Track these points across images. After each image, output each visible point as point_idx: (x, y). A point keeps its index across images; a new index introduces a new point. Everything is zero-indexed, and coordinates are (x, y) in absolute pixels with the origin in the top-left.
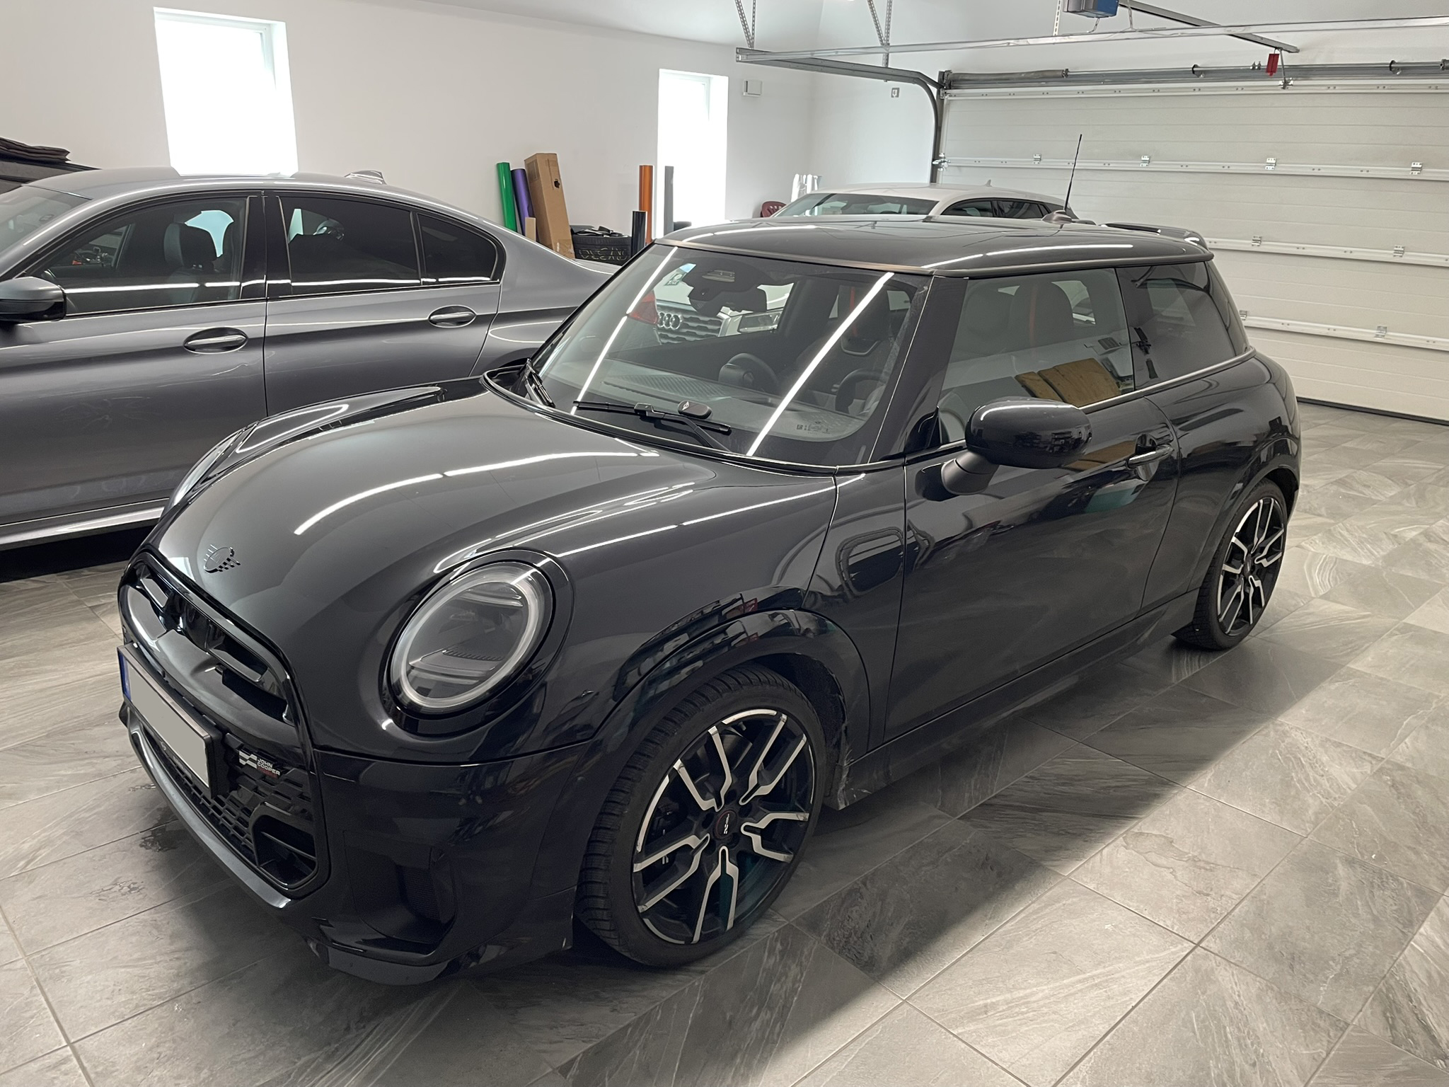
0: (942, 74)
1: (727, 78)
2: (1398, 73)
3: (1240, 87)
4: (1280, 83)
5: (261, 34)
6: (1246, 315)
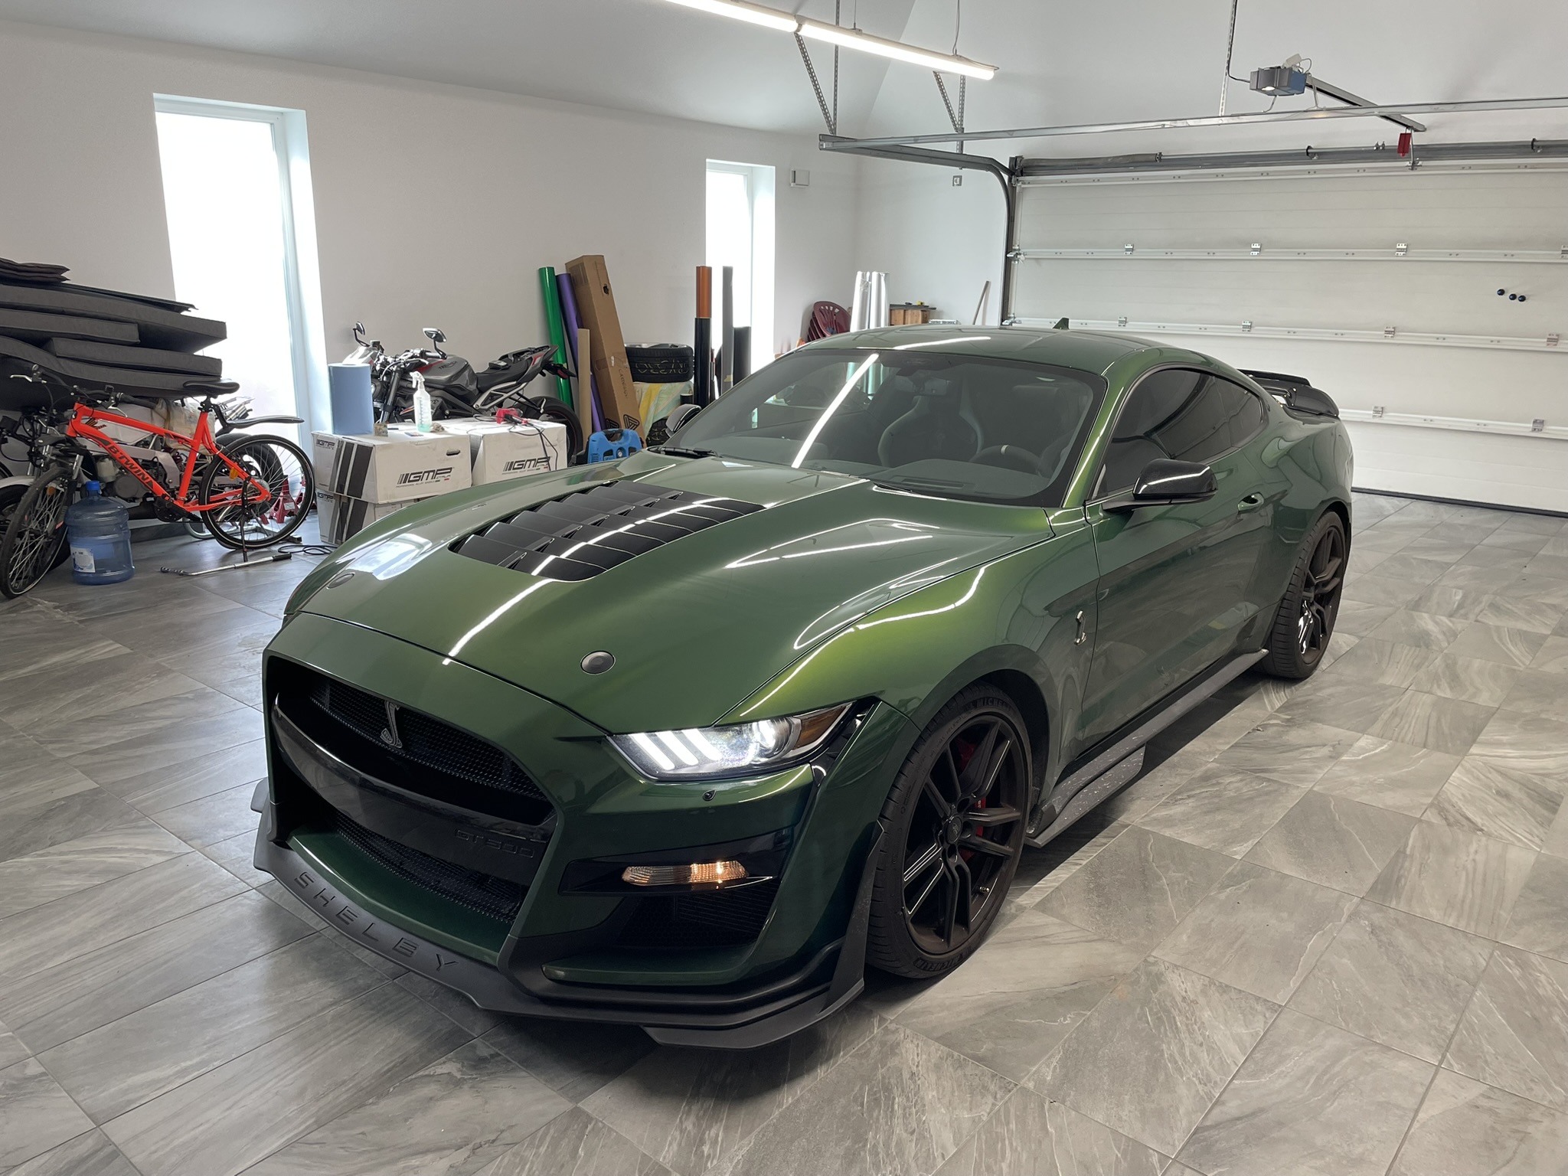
0: (1014, 160)
1: (774, 167)
2: (1539, 151)
3: (1361, 168)
4: (1408, 163)
5: (271, 124)
6: (1380, 411)
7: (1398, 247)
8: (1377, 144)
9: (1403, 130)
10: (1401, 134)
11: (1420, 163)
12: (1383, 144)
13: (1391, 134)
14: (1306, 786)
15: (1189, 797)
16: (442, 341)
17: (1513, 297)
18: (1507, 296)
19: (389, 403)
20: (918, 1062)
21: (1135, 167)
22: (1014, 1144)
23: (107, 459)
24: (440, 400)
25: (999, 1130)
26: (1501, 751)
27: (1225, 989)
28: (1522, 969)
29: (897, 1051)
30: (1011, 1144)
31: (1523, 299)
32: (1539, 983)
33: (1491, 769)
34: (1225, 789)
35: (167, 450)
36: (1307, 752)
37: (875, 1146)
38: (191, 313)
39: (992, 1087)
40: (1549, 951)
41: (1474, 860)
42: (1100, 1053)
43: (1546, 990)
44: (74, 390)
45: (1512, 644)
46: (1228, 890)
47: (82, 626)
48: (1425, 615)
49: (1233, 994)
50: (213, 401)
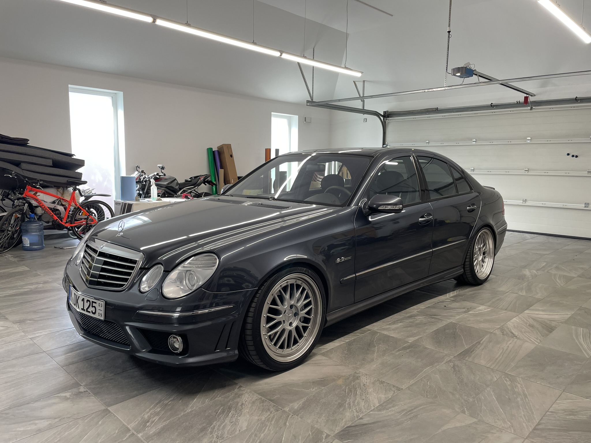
0: (385, 112)
1: (298, 116)
2: (579, 101)
3: (512, 110)
4: (529, 108)
5: (112, 97)
6: (525, 201)
7: (527, 139)
8: (517, 101)
9: (525, 95)
10: (525, 97)
11: (534, 107)
12: (519, 101)
13: (521, 97)
14: (449, 321)
15: (400, 322)
16: (164, 169)
17: (573, 156)
18: (570, 156)
19: (145, 192)
20: (247, 400)
21: (428, 113)
22: (270, 428)
23: (39, 207)
24: (164, 191)
25: (266, 423)
26: (537, 312)
27: (382, 382)
28: (511, 382)
29: (240, 397)
30: (269, 428)
31: (577, 157)
32: (517, 387)
33: (530, 318)
34: (416, 320)
35: (63, 205)
36: (456, 310)
37: (215, 426)
38: (74, 157)
39: (272, 409)
40: (526, 377)
41: (508, 346)
42: (321, 400)
43: (519, 390)
44: (26, 181)
45: (559, 280)
46: (400, 352)
47: (18, 262)
48: (527, 270)
49: (385, 384)
50: (77, 187)
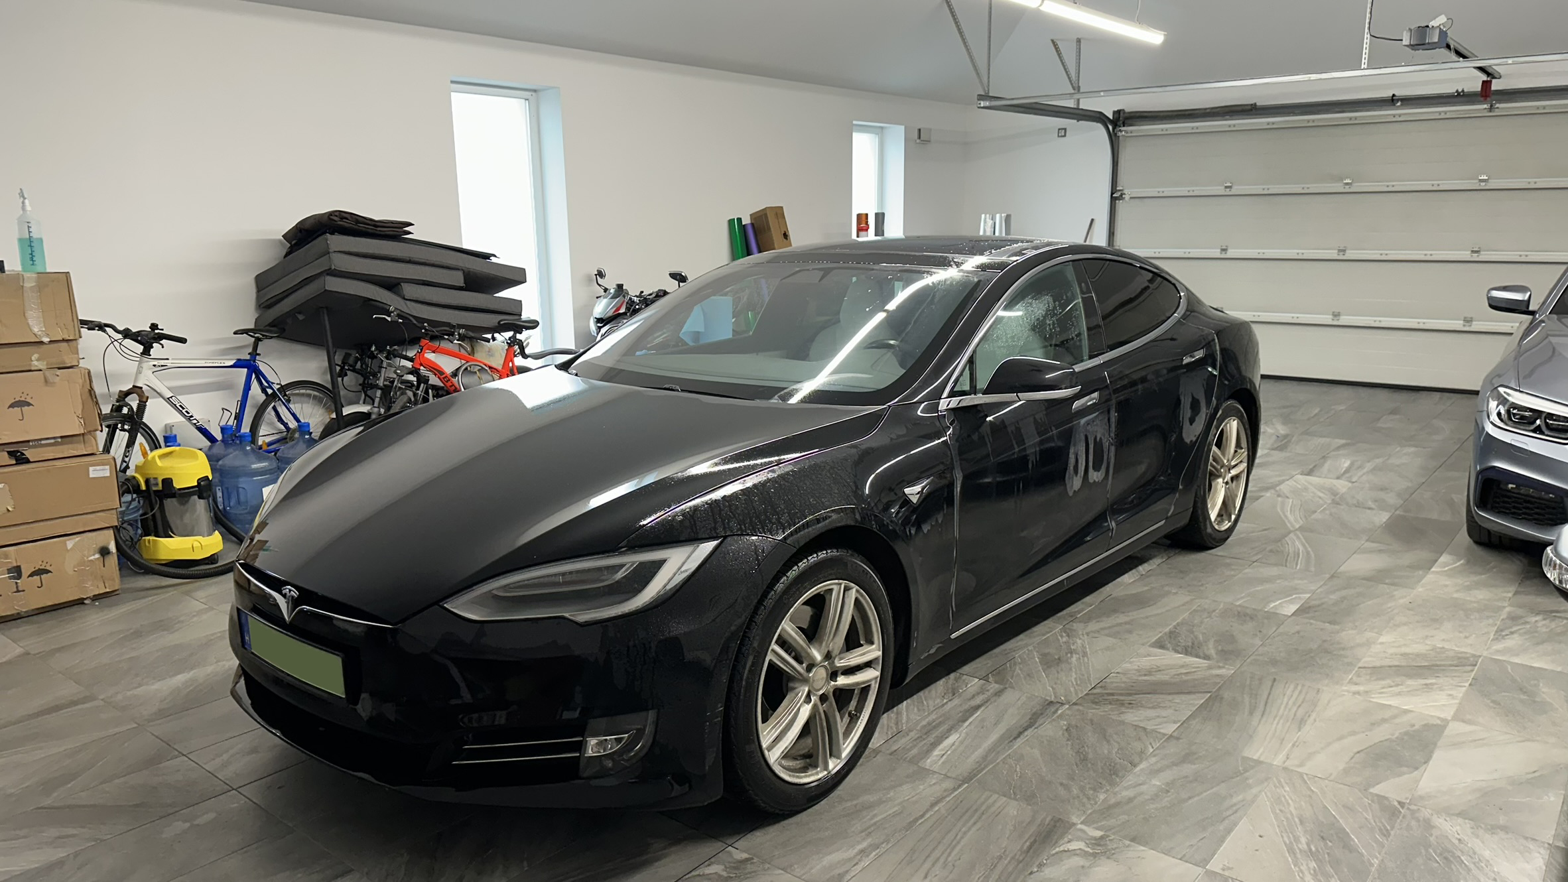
0: (1118, 113)
1: (903, 127)
3: (1442, 112)
4: (1485, 106)
5: (527, 99)
6: (1470, 320)
7: (1480, 178)
8: (1457, 91)
9: (1487, 78)
10: (1484, 82)
11: (1497, 105)
12: (1463, 91)
13: (1475, 82)
21: (1230, 116)
38: (493, 260)
44: (424, 328)
50: (519, 336)
